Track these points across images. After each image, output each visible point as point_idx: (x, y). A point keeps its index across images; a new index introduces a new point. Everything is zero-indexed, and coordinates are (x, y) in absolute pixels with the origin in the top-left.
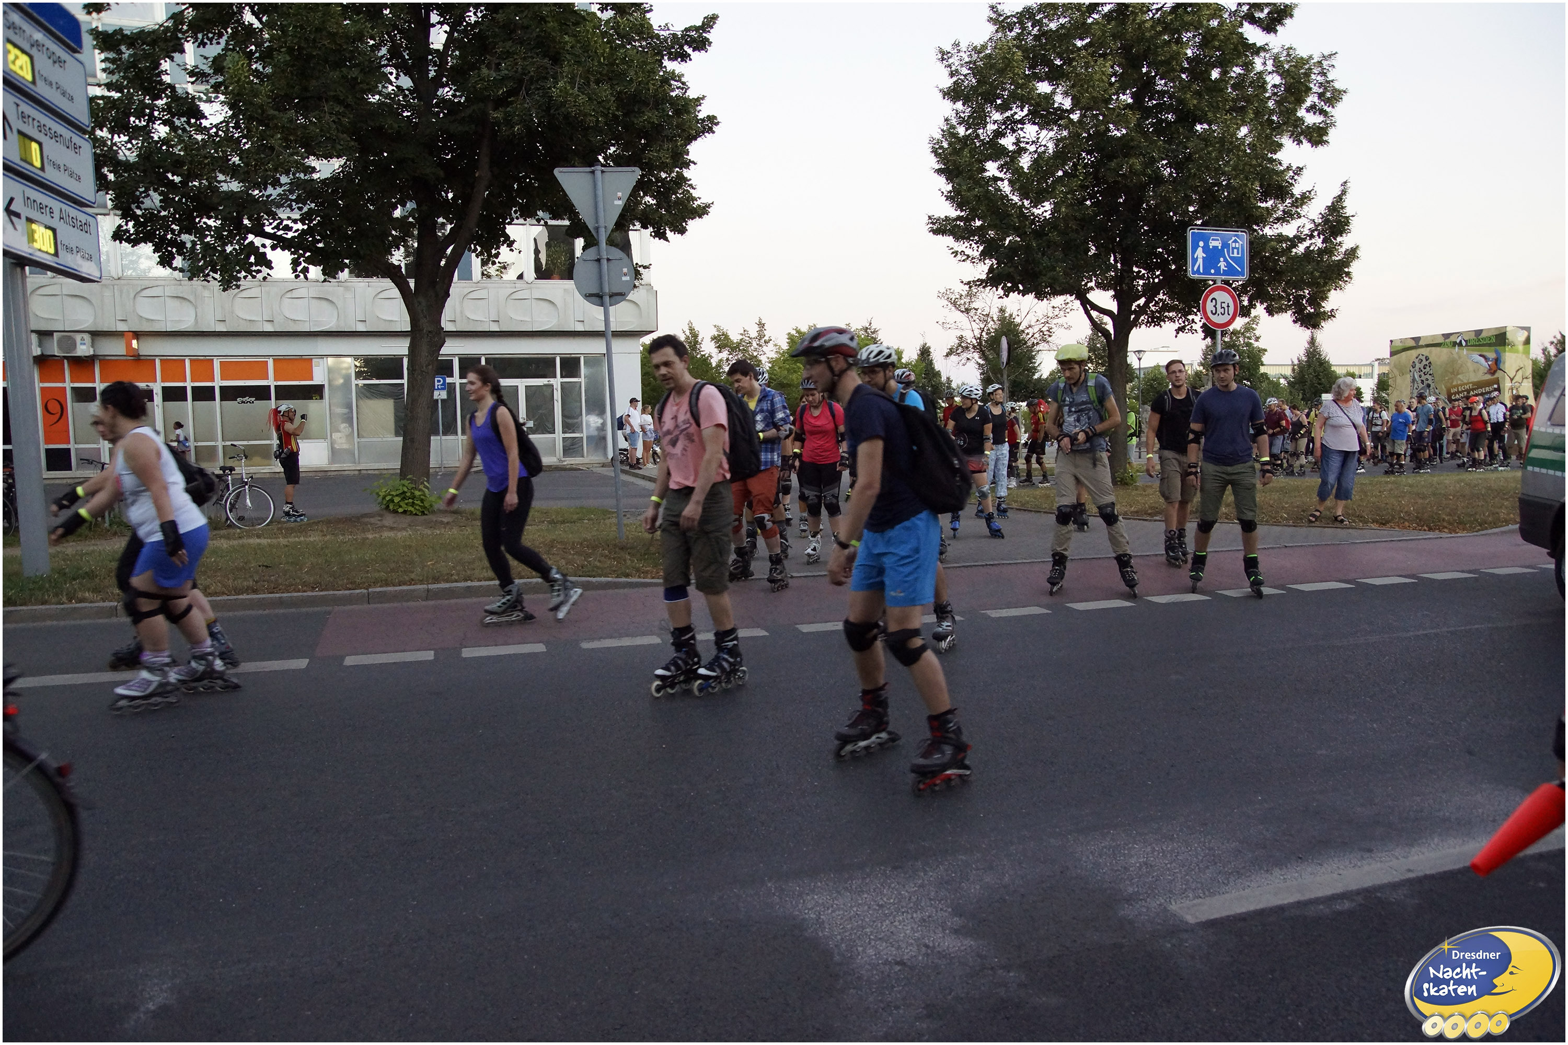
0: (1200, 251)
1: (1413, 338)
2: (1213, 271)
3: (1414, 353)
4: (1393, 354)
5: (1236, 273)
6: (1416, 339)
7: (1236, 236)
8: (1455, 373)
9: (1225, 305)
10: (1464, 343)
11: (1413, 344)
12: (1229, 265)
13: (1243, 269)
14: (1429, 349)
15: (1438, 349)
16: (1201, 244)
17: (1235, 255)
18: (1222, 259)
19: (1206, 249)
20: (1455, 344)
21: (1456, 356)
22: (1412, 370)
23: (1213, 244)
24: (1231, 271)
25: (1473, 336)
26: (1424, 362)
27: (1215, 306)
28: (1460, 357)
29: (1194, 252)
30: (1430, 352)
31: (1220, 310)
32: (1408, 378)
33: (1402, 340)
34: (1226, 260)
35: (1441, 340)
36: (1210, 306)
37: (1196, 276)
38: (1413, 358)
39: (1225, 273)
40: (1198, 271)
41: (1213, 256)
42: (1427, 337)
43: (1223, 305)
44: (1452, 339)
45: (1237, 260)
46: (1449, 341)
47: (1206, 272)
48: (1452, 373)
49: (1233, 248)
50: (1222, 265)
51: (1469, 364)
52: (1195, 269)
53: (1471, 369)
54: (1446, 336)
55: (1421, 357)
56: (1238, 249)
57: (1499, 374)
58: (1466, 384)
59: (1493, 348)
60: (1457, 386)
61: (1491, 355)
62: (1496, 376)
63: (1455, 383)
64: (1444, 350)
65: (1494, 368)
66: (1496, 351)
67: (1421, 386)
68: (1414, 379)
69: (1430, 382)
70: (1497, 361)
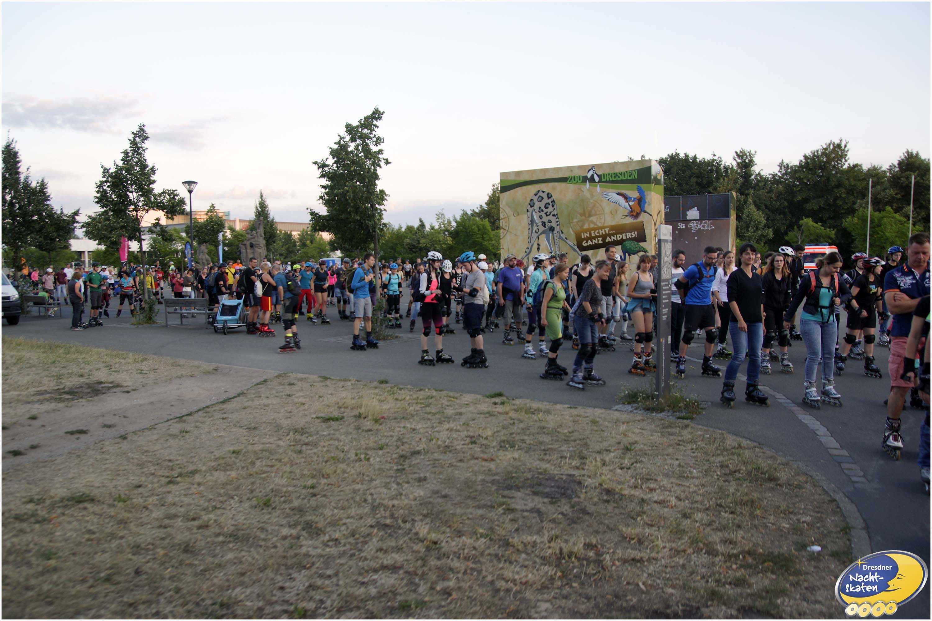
1: (531, 171)
3: (533, 189)
6: (535, 172)
8: (587, 214)
14: (551, 184)
15: (563, 185)
21: (588, 195)
22: (530, 209)
25: (608, 170)
26: (546, 200)
28: (592, 196)
30: (554, 188)
35: (567, 174)
42: (548, 169)
44: (582, 173)
46: (577, 175)
48: (583, 214)
51: (605, 204)
53: (607, 210)
54: (574, 169)
57: (643, 217)
58: (601, 228)
59: (635, 186)
60: (589, 230)
61: (634, 194)
62: (640, 219)
63: (586, 226)
64: (570, 187)
65: (637, 209)
66: (640, 190)
67: (542, 229)
68: (532, 222)
69: (554, 224)
70: (641, 201)
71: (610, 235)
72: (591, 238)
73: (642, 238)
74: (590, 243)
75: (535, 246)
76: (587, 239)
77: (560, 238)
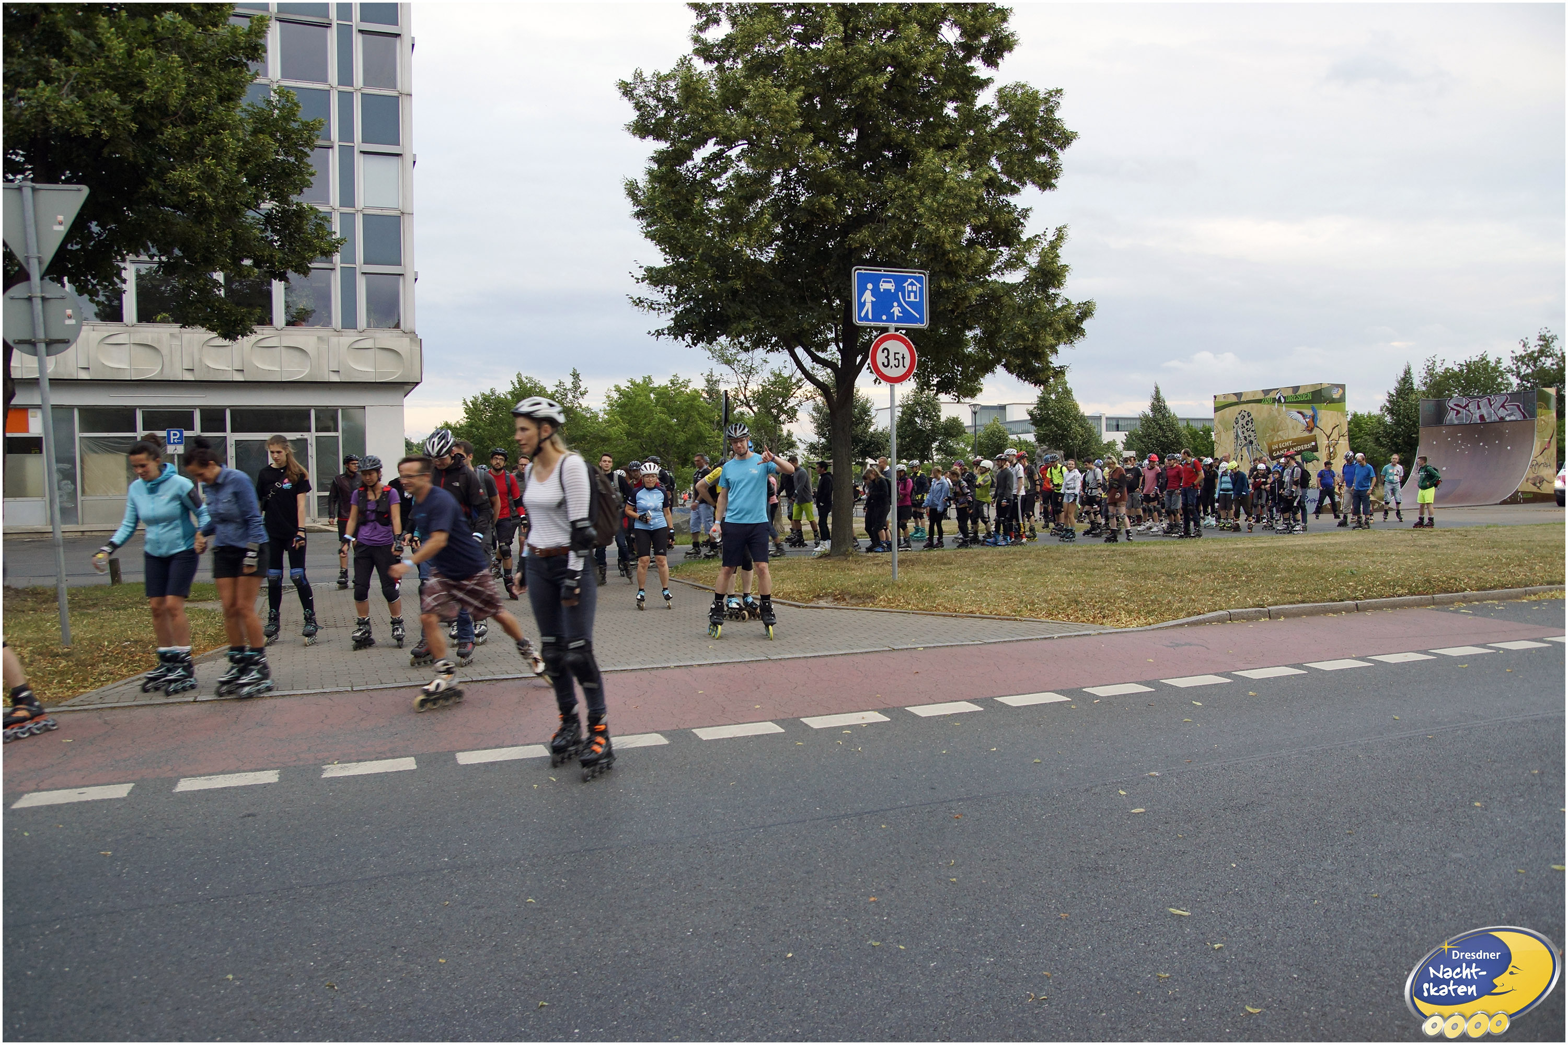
0: (868, 297)
1: (1235, 394)
2: (884, 317)
3: (1237, 409)
4: (1216, 410)
5: (912, 319)
6: (1238, 395)
7: (911, 277)
8: (1276, 430)
9: (899, 356)
10: (1283, 400)
11: (1234, 399)
12: (904, 310)
13: (921, 315)
14: (1250, 405)
15: (1259, 405)
16: (870, 286)
17: (912, 299)
18: (895, 304)
19: (875, 292)
20: (1274, 400)
21: (1276, 413)
22: (1236, 426)
23: (884, 286)
24: (906, 317)
25: (1290, 393)
26: (1247, 419)
27: (887, 357)
28: (1279, 414)
29: (861, 294)
30: (1252, 409)
31: (893, 362)
32: (1232, 435)
33: (1225, 396)
34: (900, 305)
35: (1261, 396)
36: (881, 358)
37: (864, 323)
38: (1236, 415)
39: (900, 320)
40: (866, 318)
41: (883, 302)
42: (1247, 393)
43: (897, 356)
44: (1272, 395)
45: (917, 306)
46: (1268, 397)
47: (876, 318)
48: (1273, 430)
49: (909, 292)
50: (896, 310)
51: (1288, 421)
52: (863, 315)
53: (1290, 426)
54: (1266, 392)
55: (1243, 413)
56: (915, 293)
57: (1316, 431)
58: (1286, 441)
59: (1310, 405)
60: (1278, 443)
61: (1309, 412)
62: (1313, 433)
63: (1275, 440)
64: (1265, 407)
65: (1311, 425)
66: (1313, 409)
67: (1244, 442)
68: (1237, 436)
69: (1252, 438)
70: (1314, 418)
71: (1292, 447)
72: (1279, 449)
73: (1315, 449)
74: (1278, 453)
75: (1239, 457)
76: (1276, 450)
77: (1257, 449)
